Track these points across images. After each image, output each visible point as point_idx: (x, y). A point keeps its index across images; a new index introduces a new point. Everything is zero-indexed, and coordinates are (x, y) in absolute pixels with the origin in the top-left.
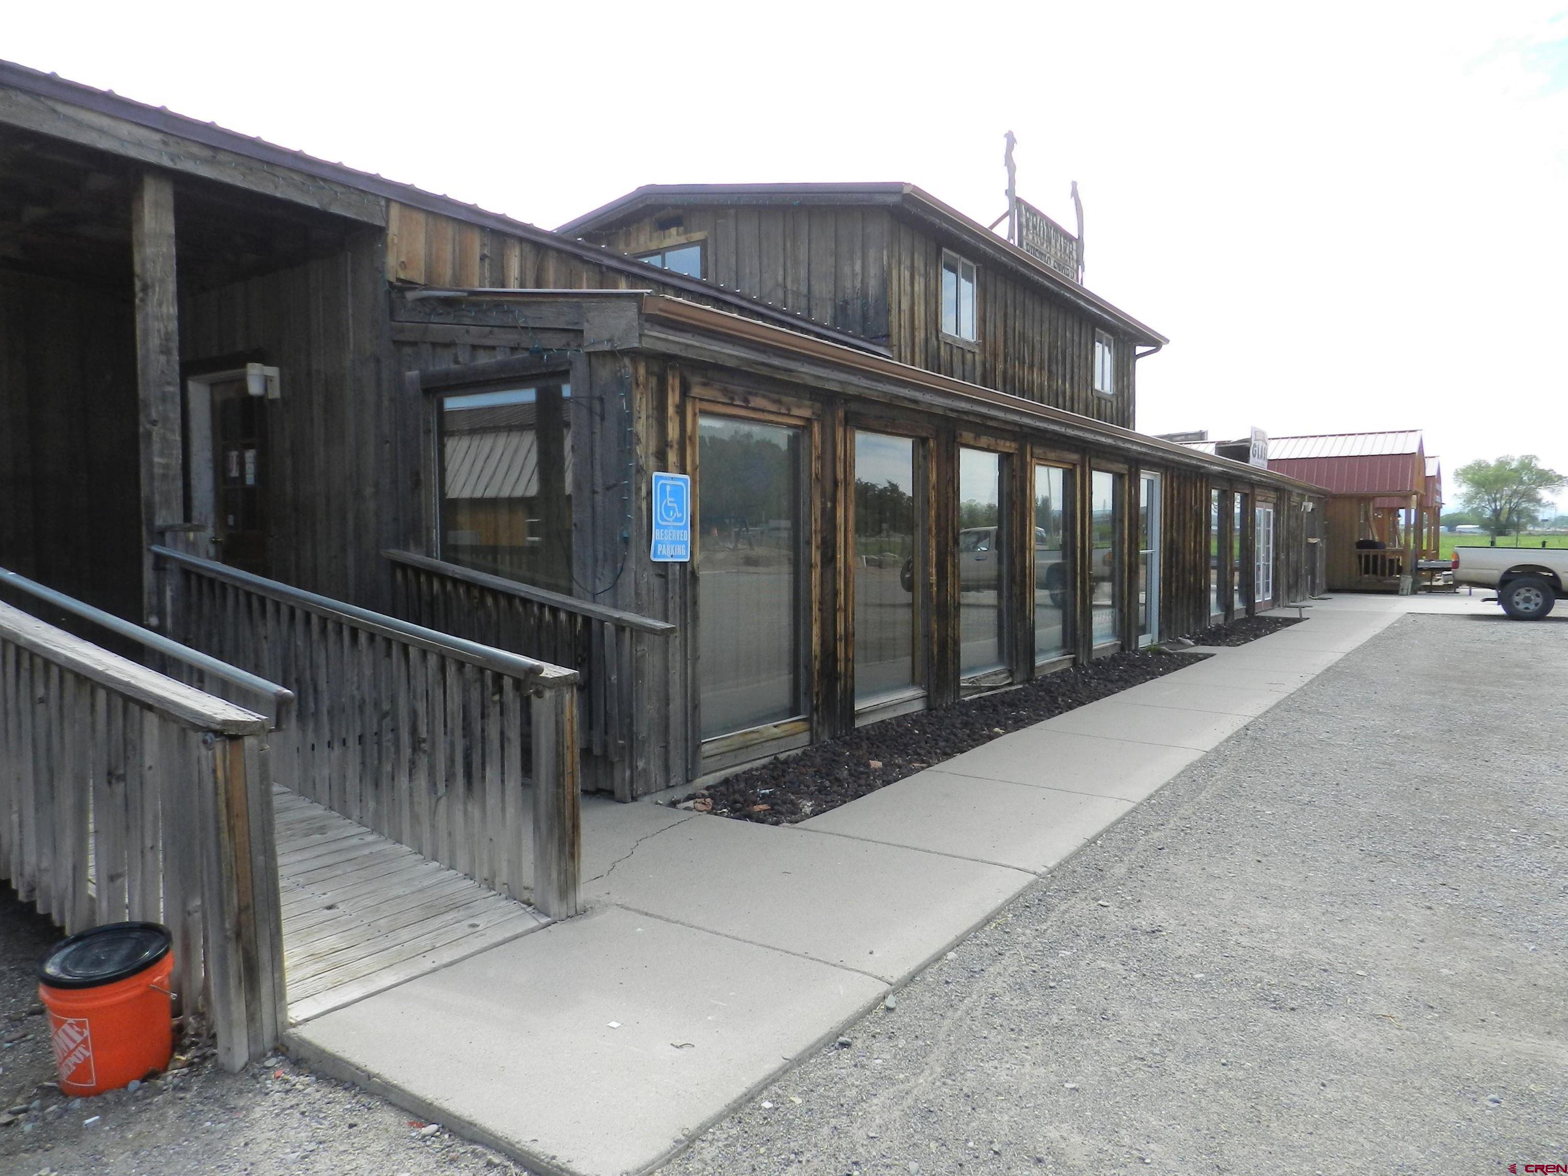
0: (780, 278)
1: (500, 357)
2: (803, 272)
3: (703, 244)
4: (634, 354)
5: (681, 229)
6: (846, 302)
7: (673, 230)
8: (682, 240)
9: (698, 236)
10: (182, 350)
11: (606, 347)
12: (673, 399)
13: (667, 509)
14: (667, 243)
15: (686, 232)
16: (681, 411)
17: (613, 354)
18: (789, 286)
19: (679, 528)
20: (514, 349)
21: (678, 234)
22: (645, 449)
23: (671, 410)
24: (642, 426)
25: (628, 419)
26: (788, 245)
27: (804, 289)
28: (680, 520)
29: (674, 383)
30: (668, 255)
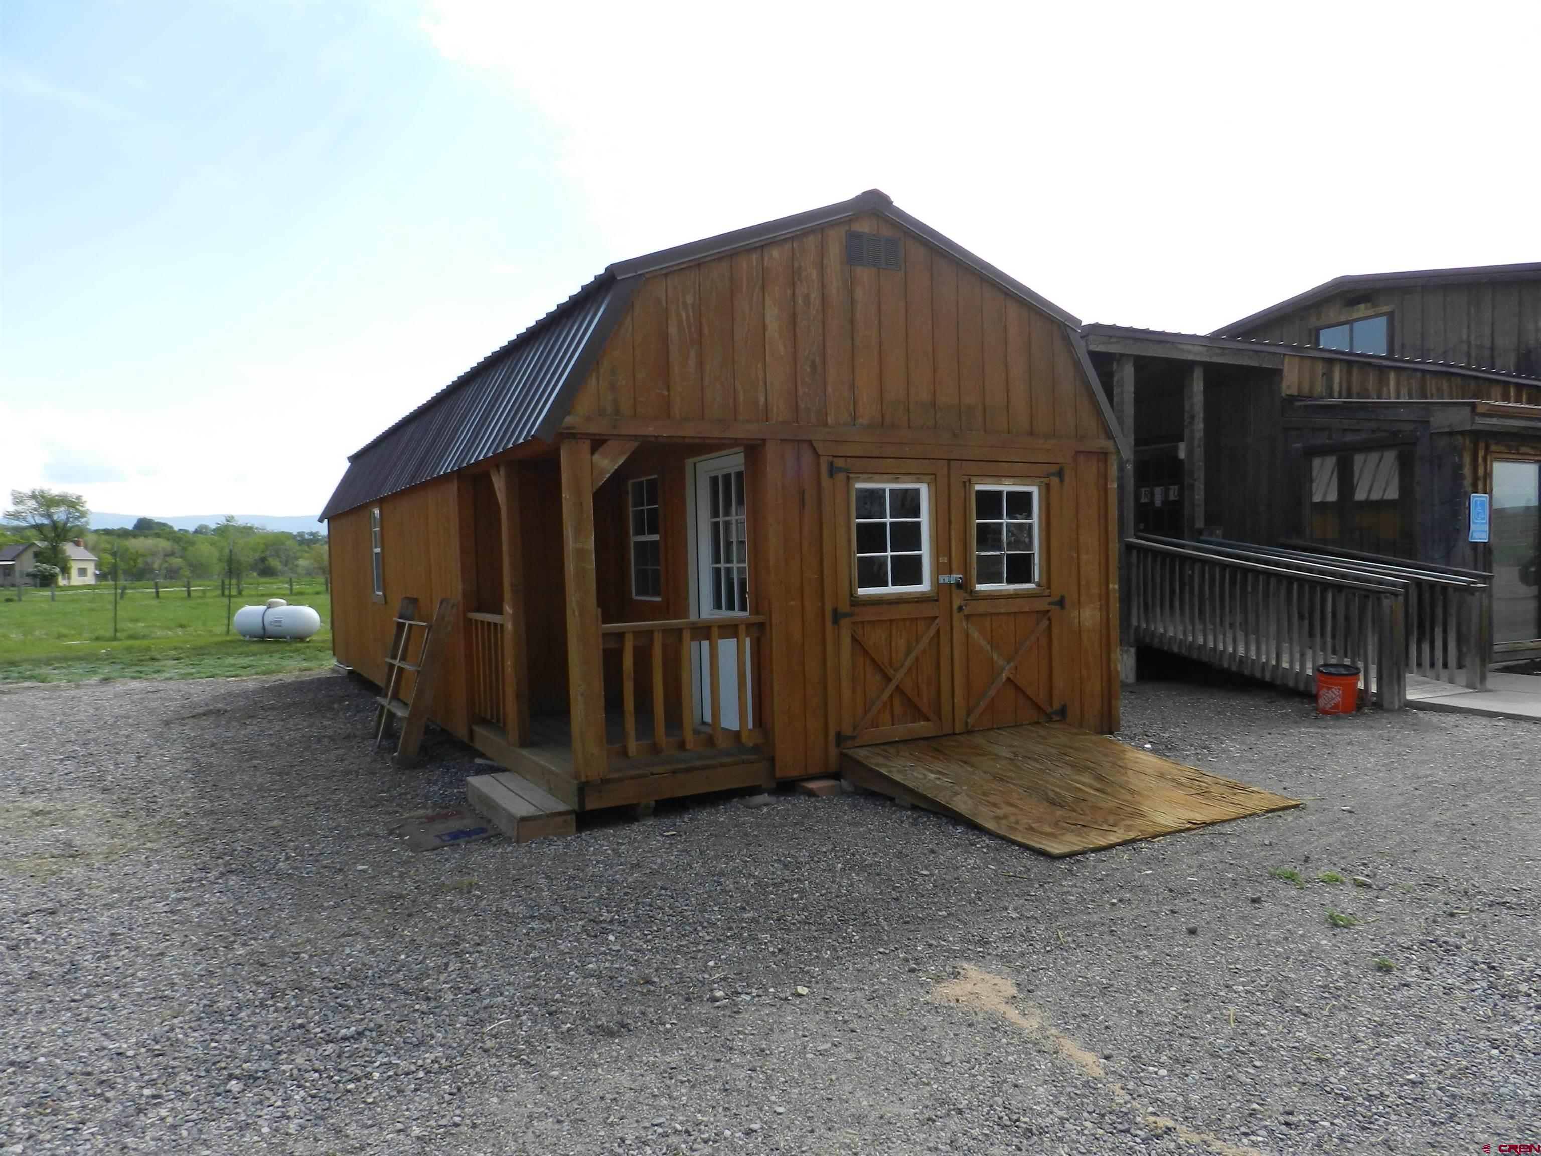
0: (1465, 337)
1: (1364, 435)
2: (1487, 331)
3: (1391, 315)
4: (1463, 433)
5: (1369, 304)
6: (1530, 351)
7: (1362, 306)
8: (1371, 312)
9: (1386, 309)
10: (1136, 433)
11: (1447, 430)
12: (1481, 453)
13: (1479, 513)
14: (1356, 315)
15: (1374, 306)
16: (1485, 460)
17: (1450, 434)
18: (1473, 342)
19: (1483, 523)
20: (1374, 431)
21: (1366, 308)
22: (1467, 482)
23: (1480, 460)
24: (1467, 470)
25: (1461, 466)
26: (1473, 310)
27: (1487, 343)
28: (1483, 519)
29: (1482, 445)
30: (1356, 325)
